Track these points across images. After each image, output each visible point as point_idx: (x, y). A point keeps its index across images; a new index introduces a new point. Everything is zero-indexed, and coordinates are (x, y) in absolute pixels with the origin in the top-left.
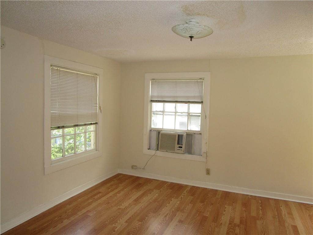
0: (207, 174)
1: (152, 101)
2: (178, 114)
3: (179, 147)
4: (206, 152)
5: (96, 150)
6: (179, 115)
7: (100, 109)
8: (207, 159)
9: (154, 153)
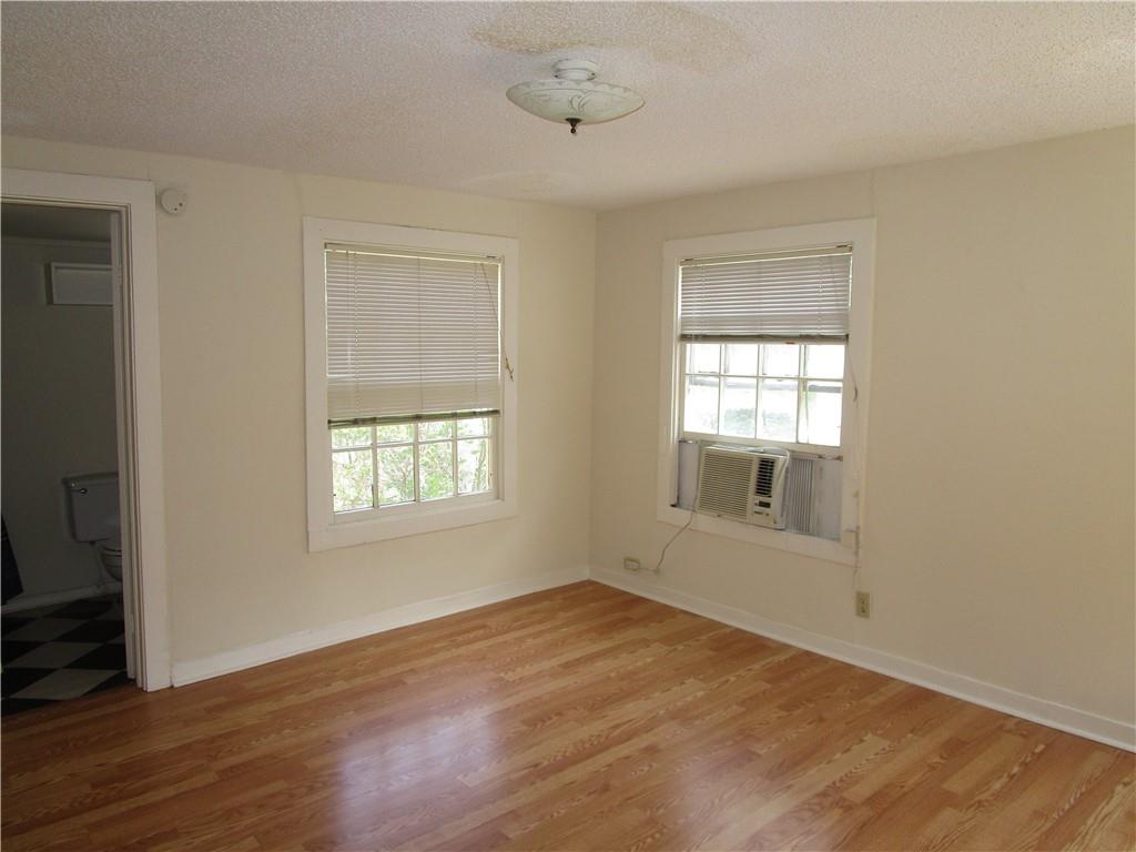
0: (858, 614)
1: (685, 338)
2: (767, 382)
3: (762, 504)
4: (854, 529)
5: (498, 498)
6: (772, 388)
7: (508, 367)
8: (856, 553)
9: (687, 521)
